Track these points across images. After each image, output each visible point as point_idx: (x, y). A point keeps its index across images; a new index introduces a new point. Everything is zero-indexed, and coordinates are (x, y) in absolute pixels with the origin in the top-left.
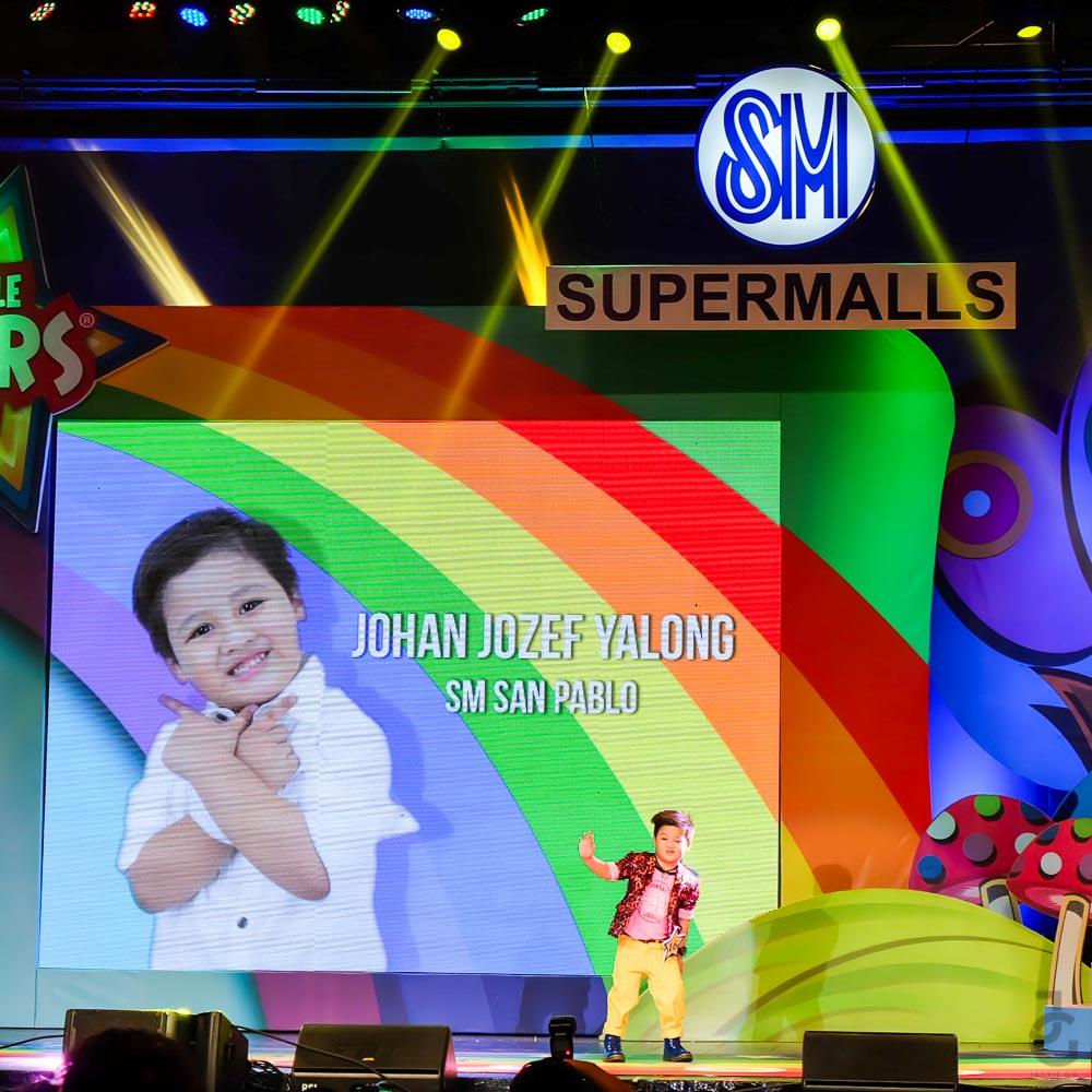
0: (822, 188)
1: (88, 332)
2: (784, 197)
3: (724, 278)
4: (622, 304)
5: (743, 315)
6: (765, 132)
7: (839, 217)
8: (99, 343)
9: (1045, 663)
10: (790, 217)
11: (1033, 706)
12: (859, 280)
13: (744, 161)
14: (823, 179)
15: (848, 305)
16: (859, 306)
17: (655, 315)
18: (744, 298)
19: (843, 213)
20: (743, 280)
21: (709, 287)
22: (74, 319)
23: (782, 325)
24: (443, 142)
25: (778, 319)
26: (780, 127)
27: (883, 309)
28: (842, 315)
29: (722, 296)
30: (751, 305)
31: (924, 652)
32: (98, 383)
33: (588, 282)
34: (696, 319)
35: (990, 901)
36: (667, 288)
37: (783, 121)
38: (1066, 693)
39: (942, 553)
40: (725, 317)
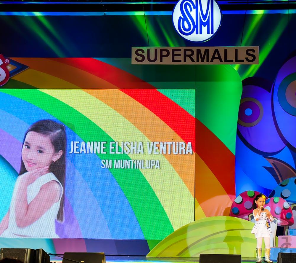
0: (207, 26)
1: (7, 64)
2: (196, 28)
3: (180, 50)
4: (152, 57)
5: (185, 61)
6: (191, 10)
7: (211, 34)
8: (10, 68)
9: (266, 155)
10: (198, 34)
11: (264, 167)
12: (216, 51)
13: (185, 18)
14: (207, 23)
15: (214, 58)
16: (216, 58)
17: (161, 60)
18: (185, 56)
19: (212, 33)
20: (185, 51)
21: (176, 53)
22: (3, 61)
23: (196, 63)
24: (105, 13)
25: (194, 61)
26: (195, 9)
27: (223, 59)
28: (212, 61)
29: (179, 55)
30: (188, 58)
31: (234, 152)
32: (10, 79)
33: (143, 51)
34: (172, 61)
35: (251, 219)
36: (165, 53)
37: (196, 8)
38: (272, 163)
39: (239, 125)
40: (180, 61)
